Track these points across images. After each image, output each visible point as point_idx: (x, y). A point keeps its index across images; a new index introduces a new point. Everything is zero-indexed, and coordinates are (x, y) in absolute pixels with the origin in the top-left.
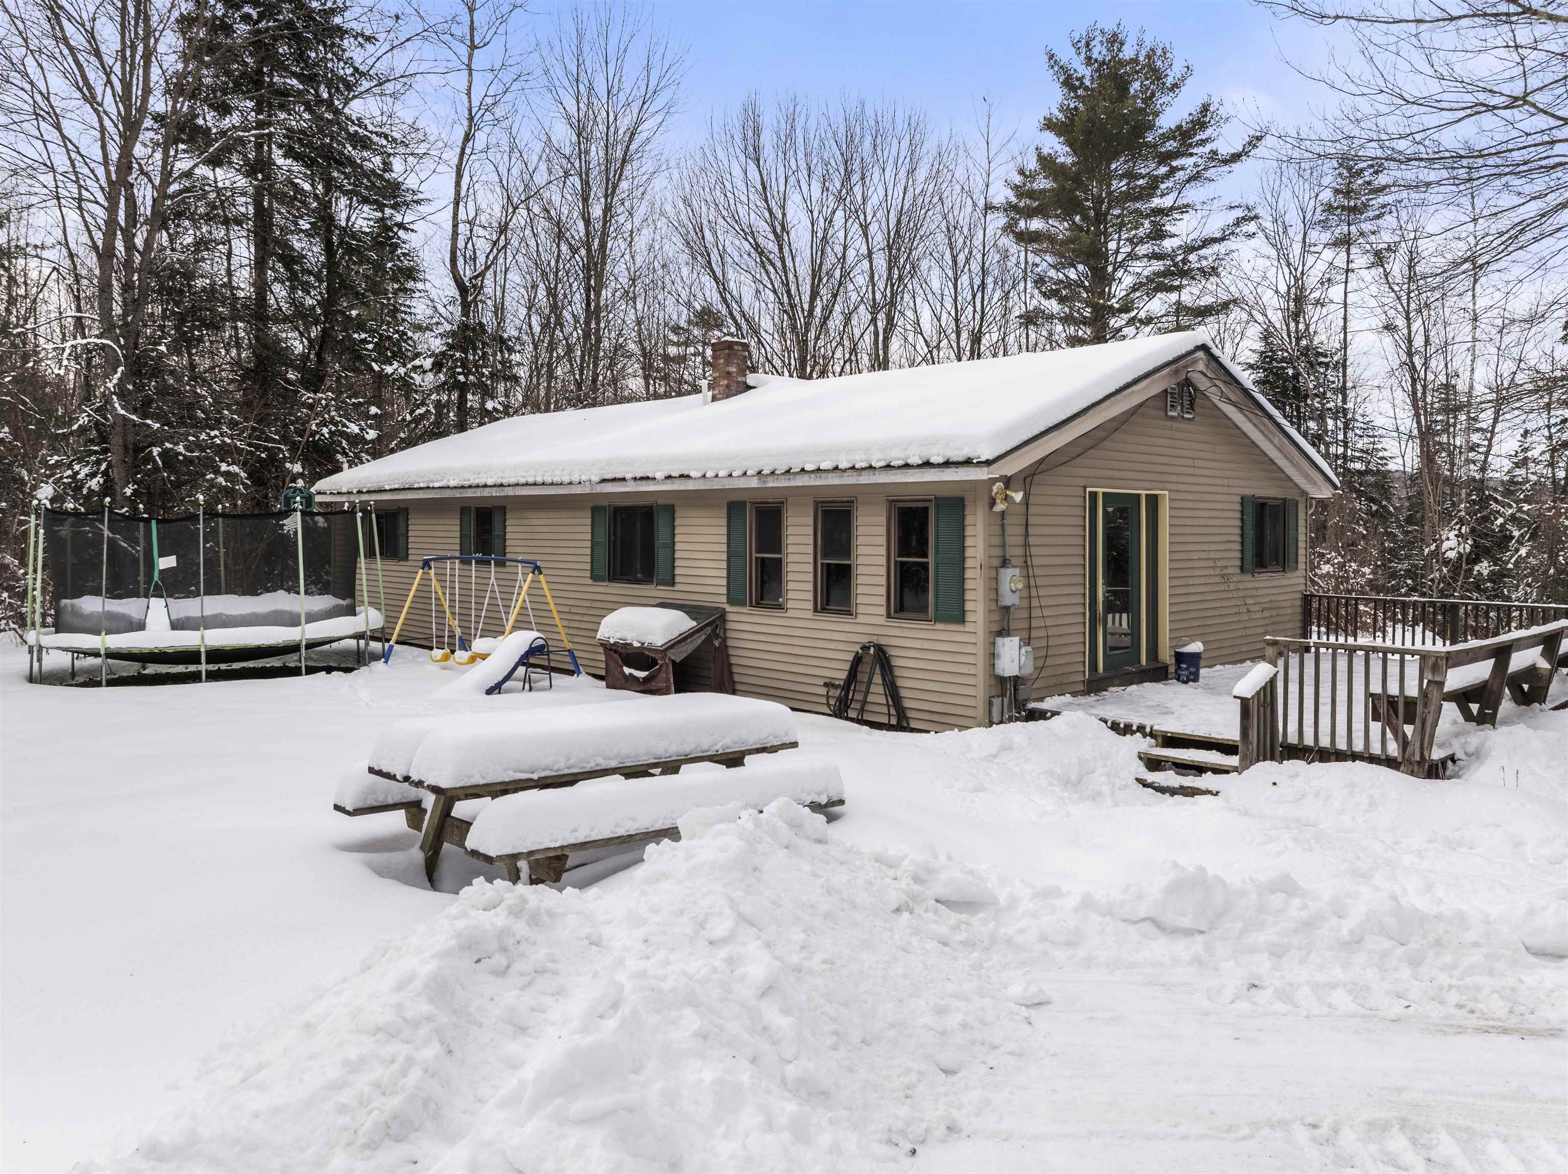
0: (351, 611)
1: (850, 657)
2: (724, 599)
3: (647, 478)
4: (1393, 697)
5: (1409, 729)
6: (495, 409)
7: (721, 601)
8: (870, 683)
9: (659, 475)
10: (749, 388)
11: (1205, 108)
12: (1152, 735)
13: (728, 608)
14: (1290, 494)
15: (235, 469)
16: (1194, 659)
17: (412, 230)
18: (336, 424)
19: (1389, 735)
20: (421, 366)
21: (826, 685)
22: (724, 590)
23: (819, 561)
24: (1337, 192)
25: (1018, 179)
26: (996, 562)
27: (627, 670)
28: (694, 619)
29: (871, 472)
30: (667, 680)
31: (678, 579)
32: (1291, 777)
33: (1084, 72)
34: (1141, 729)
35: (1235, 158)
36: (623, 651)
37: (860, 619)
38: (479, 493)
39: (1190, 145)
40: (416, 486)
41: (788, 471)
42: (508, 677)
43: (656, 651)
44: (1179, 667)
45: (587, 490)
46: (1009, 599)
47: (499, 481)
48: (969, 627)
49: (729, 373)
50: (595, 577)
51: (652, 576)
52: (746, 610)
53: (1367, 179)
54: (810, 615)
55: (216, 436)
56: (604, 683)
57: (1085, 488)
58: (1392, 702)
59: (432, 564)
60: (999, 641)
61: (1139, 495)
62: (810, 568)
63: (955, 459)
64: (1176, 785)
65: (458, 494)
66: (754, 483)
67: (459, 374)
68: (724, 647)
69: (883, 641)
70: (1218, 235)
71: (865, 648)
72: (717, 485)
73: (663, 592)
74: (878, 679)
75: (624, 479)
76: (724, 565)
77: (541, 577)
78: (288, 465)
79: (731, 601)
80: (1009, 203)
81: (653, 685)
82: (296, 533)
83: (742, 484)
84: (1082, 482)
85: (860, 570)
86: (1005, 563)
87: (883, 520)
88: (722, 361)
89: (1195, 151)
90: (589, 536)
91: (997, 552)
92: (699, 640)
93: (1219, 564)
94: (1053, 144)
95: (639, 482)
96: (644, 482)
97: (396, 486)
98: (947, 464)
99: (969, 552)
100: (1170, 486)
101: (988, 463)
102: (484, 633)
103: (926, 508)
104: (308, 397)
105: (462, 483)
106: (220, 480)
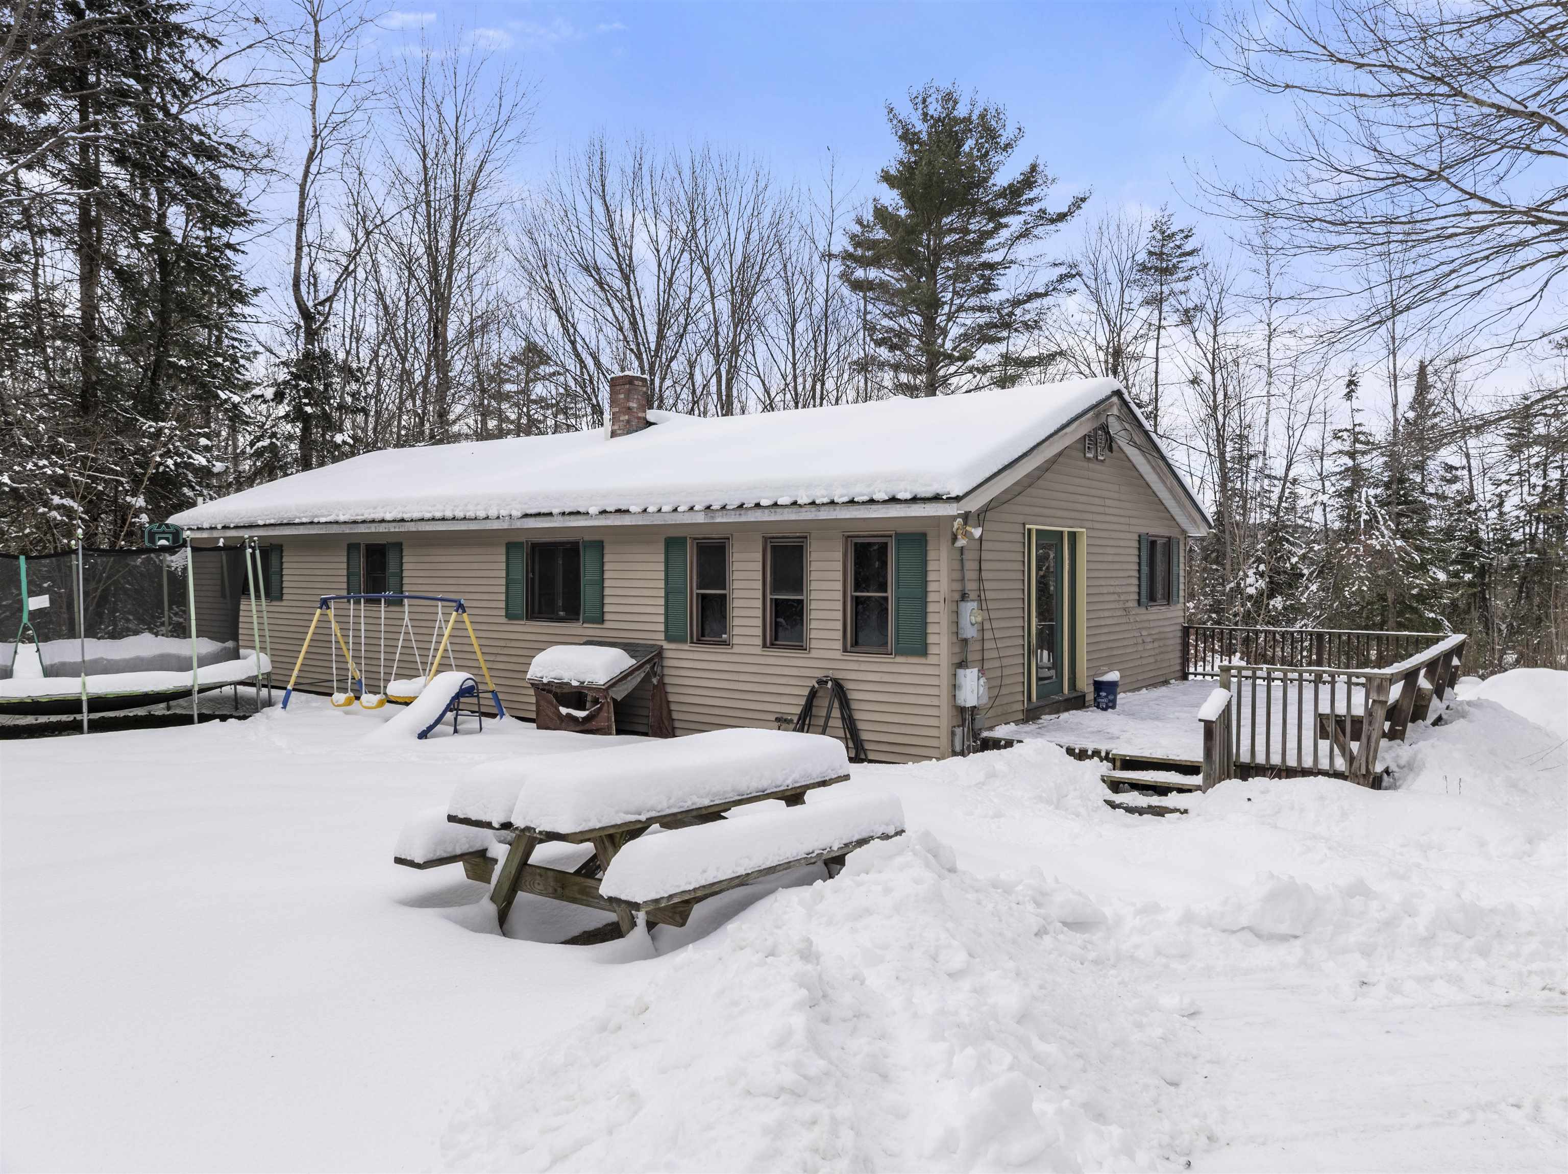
0: (235, 655)
1: (806, 692)
2: (662, 636)
3: (578, 513)
4: (1340, 716)
5: (1355, 746)
6: (344, 442)
7: (659, 638)
8: (828, 717)
9: (593, 510)
10: (650, 424)
11: (1033, 168)
12: (1107, 758)
13: (666, 645)
14: (1174, 533)
15: (68, 502)
16: (1112, 687)
17: (243, 252)
18: (181, 455)
19: (1336, 750)
20: (262, 396)
21: (777, 720)
22: (662, 627)
23: (769, 597)
24: (1151, 253)
25: (857, 229)
26: (957, 596)
27: (564, 711)
28: (632, 657)
29: (832, 507)
30: (609, 719)
31: (607, 617)
32: (1263, 793)
33: (921, 127)
34: (1096, 753)
35: (1062, 217)
36: (558, 691)
37: (814, 654)
38: (373, 528)
39: (1019, 204)
40: (297, 521)
41: (741, 506)
42: (438, 721)
43: (598, 690)
44: (1099, 696)
45: (505, 526)
46: (970, 632)
47: (399, 516)
48: (931, 659)
49: (629, 408)
50: (510, 616)
51: (578, 614)
52: (686, 647)
53: (1178, 243)
54: (759, 650)
55: (45, 466)
56: (535, 725)
57: (1024, 524)
58: (1340, 721)
59: (332, 604)
60: (961, 672)
61: (1062, 532)
62: (759, 604)
63: (923, 495)
64: (1145, 805)
65: (347, 530)
66: (700, 518)
67: (306, 404)
68: (662, 684)
69: (839, 675)
70: (1042, 290)
71: (822, 682)
72: (658, 520)
73: (591, 630)
74: (836, 713)
75: (550, 514)
76: (662, 601)
77: (465, 615)
78: (128, 499)
79: (669, 638)
80: (846, 251)
81: (594, 724)
82: (185, 569)
83: (687, 519)
84: (1021, 519)
85: (814, 605)
86: (964, 597)
87: (839, 555)
88: (622, 396)
89: (1023, 209)
90: (504, 574)
91: (957, 586)
92: (639, 676)
93: (1122, 598)
94: (891, 198)
95: (567, 518)
96: (572, 517)
97: (272, 521)
98: (915, 500)
99: (931, 587)
100: (1089, 524)
101: (958, 499)
102: (399, 676)
103: (886, 544)
104: (149, 425)
105: (354, 518)
106: (54, 514)
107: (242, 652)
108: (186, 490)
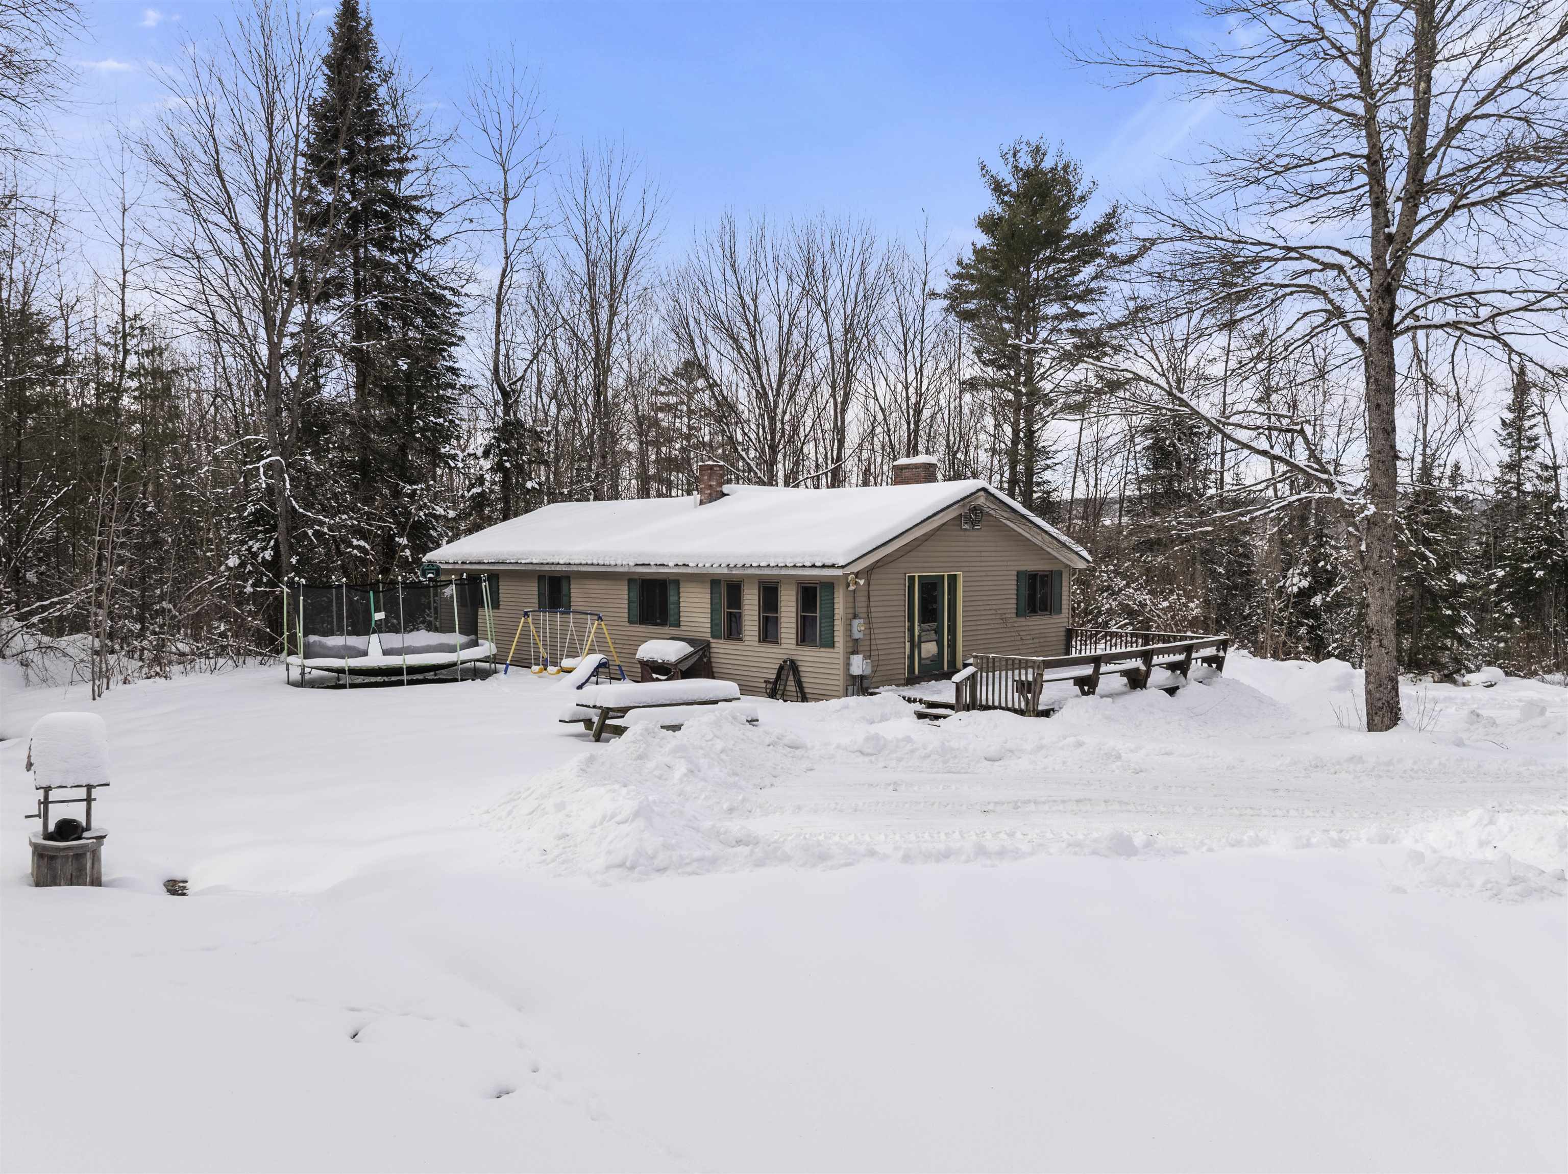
0: (475, 644)
1: (778, 667)
2: (709, 635)
3: (664, 565)
4: (1023, 681)
5: (1029, 696)
6: (533, 488)
7: (707, 636)
8: (787, 680)
9: (671, 564)
10: (724, 495)
11: (1113, 212)
12: (925, 703)
13: (711, 640)
14: (1055, 568)
15: (362, 543)
19: (1022, 699)
21: (765, 681)
22: (709, 630)
23: (761, 615)
26: (850, 616)
27: (654, 676)
28: (692, 647)
29: (786, 569)
33: (1011, 180)
34: (921, 701)
35: (1131, 260)
36: (652, 664)
37: (783, 646)
38: (553, 568)
40: (508, 561)
41: (743, 566)
42: (587, 681)
43: (670, 663)
45: (626, 570)
46: (857, 635)
47: (568, 562)
48: (836, 650)
49: (711, 486)
50: (630, 622)
52: (721, 641)
54: (756, 644)
57: (906, 574)
58: (1022, 683)
59: (530, 615)
60: (852, 657)
61: (943, 576)
62: (757, 618)
63: (827, 564)
64: (928, 724)
65: (538, 568)
66: (725, 571)
67: (504, 459)
68: (710, 662)
69: (794, 658)
71: (785, 662)
72: (704, 571)
73: (674, 631)
74: (791, 678)
75: (649, 565)
76: (709, 616)
77: (602, 622)
79: (713, 637)
82: (452, 597)
83: (719, 571)
84: (903, 571)
85: (783, 620)
86: (855, 616)
87: (794, 593)
88: (705, 478)
90: (627, 597)
91: (851, 611)
92: (697, 656)
93: (1001, 612)
96: (661, 567)
98: (824, 566)
99: (836, 611)
100: (964, 569)
101: (843, 567)
102: (568, 656)
103: (815, 588)
104: (408, 488)
105: (541, 562)
106: (355, 551)
107: (480, 641)
108: (432, 532)
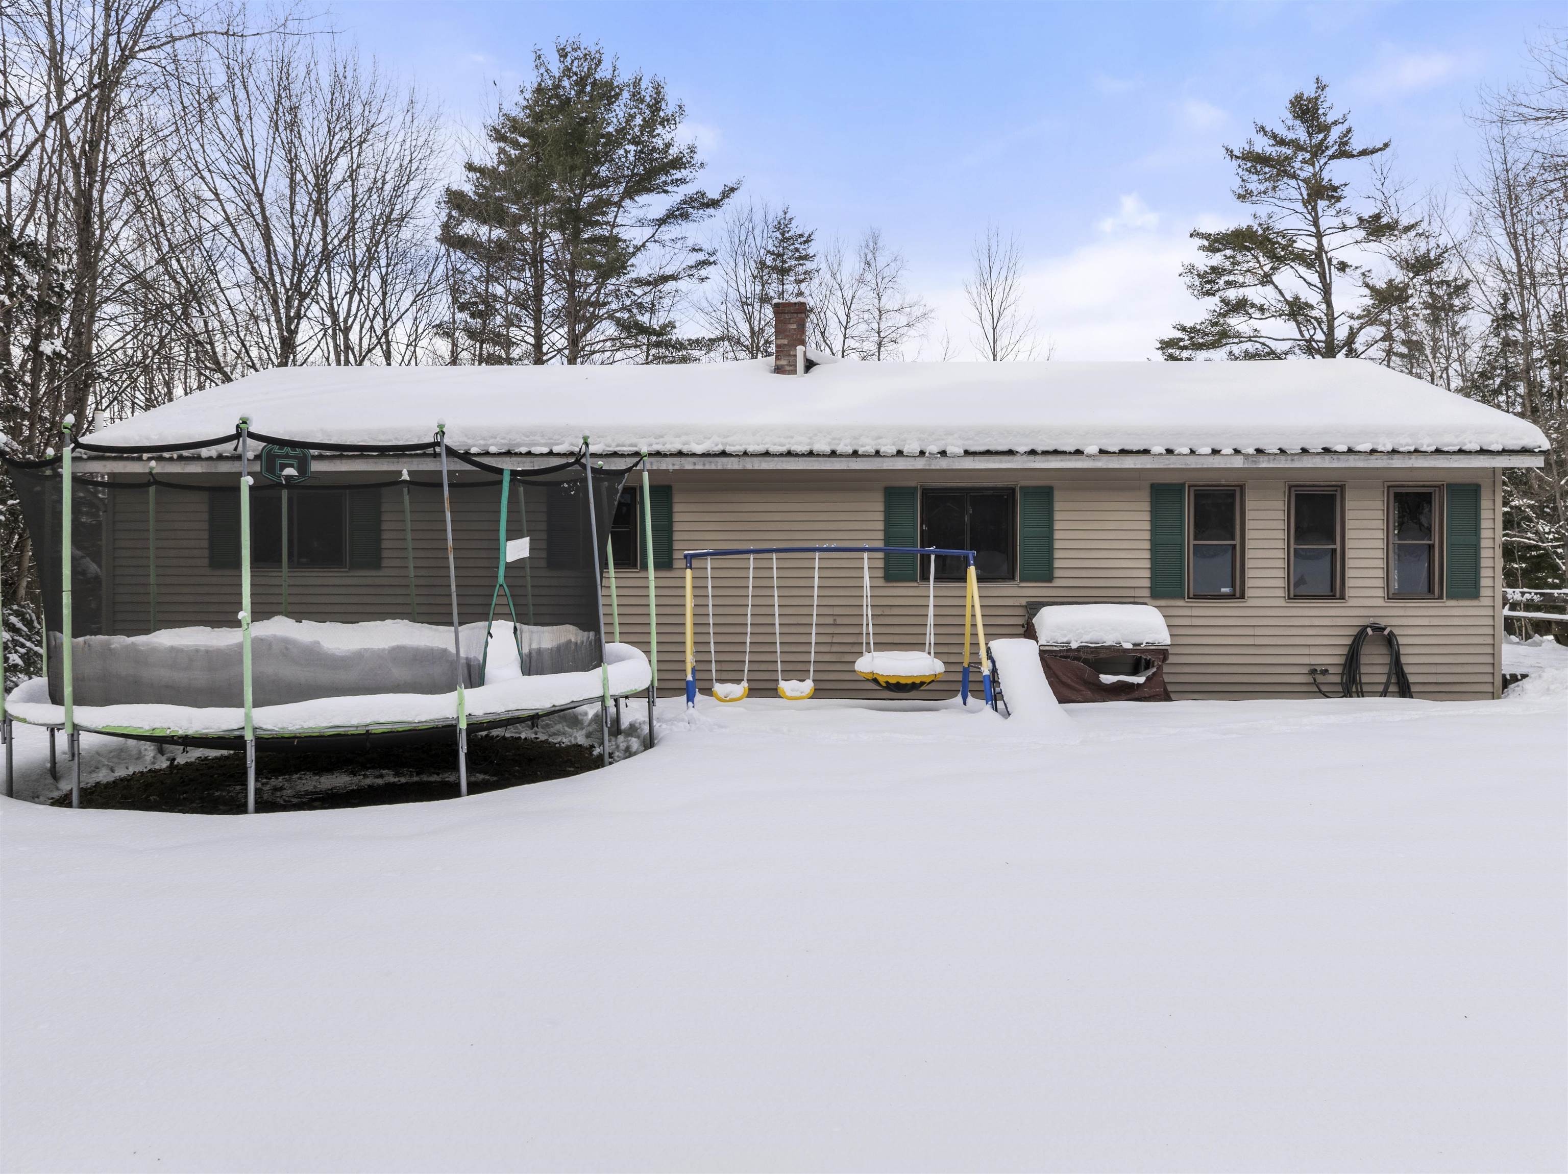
1: (1347, 641)
2: (1149, 592)
7: (1140, 594)
21: (1313, 672)
22: (1147, 583)
23: (1292, 546)
30: (1162, 684)
31: (1057, 573)
35: (714, 204)
36: (1090, 657)
37: (1351, 602)
47: (717, 449)
48: (1482, 602)
50: (892, 577)
51: (1012, 572)
52: (1181, 603)
54: (1281, 602)
62: (1283, 554)
63: (1511, 448)
69: (1382, 622)
71: (1362, 630)
73: (1033, 589)
75: (1009, 453)
76: (1149, 554)
79: (1156, 595)
81: (1148, 691)
85: (1349, 554)
87: (1381, 505)
90: (880, 525)
95: (1038, 458)
99: (1485, 534)
103: (1431, 493)
105: (613, 449)
